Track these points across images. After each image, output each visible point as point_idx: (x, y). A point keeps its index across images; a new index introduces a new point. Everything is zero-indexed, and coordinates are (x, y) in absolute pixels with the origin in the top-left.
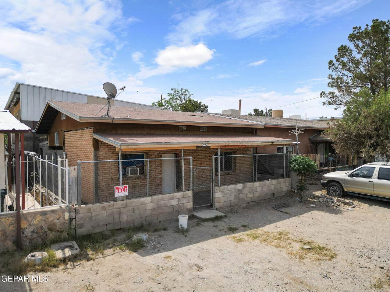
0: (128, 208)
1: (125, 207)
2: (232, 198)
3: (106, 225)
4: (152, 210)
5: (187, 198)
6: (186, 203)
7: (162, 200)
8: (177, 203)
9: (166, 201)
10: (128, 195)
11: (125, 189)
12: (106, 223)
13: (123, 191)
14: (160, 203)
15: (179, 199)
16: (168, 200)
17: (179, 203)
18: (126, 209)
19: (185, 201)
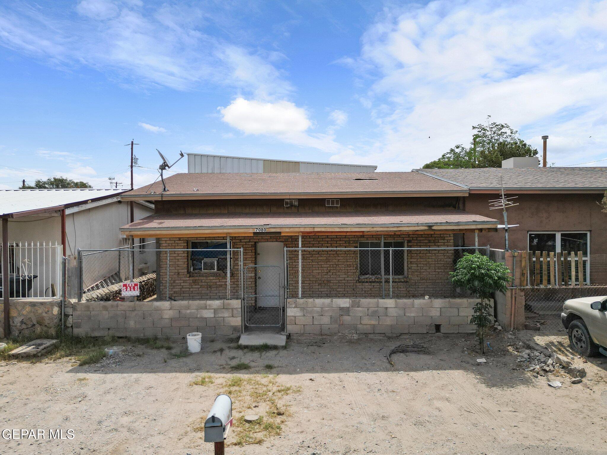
0: (136, 312)
1: (133, 311)
2: (326, 320)
3: (109, 329)
4: (171, 319)
5: (231, 310)
6: (228, 317)
7: (188, 308)
8: (212, 316)
9: (193, 311)
10: (139, 295)
11: (136, 287)
12: (109, 327)
13: (132, 290)
14: (183, 311)
15: (216, 311)
16: (197, 309)
17: (217, 316)
18: (134, 313)
19: (226, 314)
